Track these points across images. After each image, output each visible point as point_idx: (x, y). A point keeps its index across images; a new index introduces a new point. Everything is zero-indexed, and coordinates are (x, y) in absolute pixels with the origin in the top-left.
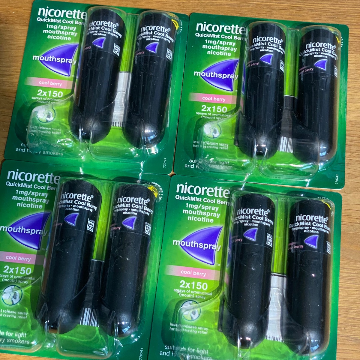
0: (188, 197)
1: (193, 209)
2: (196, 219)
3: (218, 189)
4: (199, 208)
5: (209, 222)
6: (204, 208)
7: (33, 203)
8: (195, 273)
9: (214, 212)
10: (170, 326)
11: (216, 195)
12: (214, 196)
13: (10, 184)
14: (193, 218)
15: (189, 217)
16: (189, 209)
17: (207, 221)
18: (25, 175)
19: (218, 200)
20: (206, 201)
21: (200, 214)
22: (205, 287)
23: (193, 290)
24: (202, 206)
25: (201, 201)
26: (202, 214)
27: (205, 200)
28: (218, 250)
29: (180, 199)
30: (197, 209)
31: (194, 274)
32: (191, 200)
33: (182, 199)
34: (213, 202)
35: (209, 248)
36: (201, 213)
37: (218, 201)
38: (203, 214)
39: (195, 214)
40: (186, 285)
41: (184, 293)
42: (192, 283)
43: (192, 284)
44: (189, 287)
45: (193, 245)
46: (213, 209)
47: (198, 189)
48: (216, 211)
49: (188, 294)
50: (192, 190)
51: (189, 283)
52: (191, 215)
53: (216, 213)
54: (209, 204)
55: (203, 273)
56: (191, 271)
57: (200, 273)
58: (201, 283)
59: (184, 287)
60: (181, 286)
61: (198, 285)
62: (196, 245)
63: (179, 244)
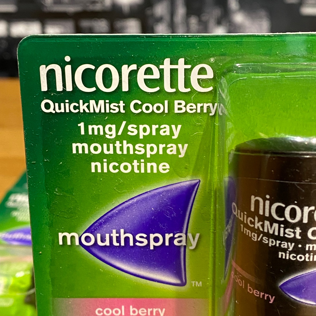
0: (81, 102)
1: (101, 139)
2: (115, 167)
3: (174, 67)
4: (120, 133)
5: (155, 171)
6: (136, 132)
8: (134, 312)
9: (167, 140)
11: (167, 88)
12: (162, 90)
14: (105, 164)
15: (93, 164)
16: (88, 139)
17: (149, 171)
19: (176, 102)
20: (139, 111)
21: (125, 152)
24: (130, 128)
25: (123, 111)
26: (131, 152)
27: (136, 106)
28: (193, 247)
29: (58, 111)
30: (114, 136)
31: (131, 314)
32: (92, 111)
33: (62, 110)
34: (161, 111)
35: (167, 244)
36: (128, 148)
37: (176, 106)
38: (135, 150)
39: (111, 152)
45: (118, 240)
46: (165, 130)
47: (107, 73)
48: (175, 137)
50: (89, 78)
52: (100, 157)
53: (175, 142)
54: (151, 119)
55: (157, 309)
56: (123, 307)
57: (147, 310)
62: (127, 239)
63: (77, 243)
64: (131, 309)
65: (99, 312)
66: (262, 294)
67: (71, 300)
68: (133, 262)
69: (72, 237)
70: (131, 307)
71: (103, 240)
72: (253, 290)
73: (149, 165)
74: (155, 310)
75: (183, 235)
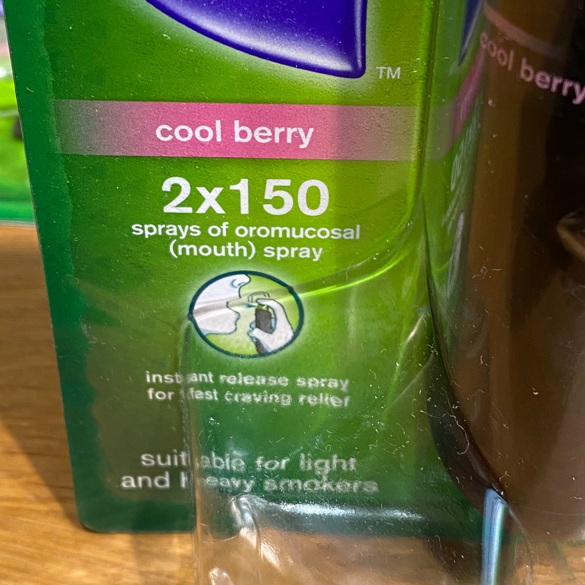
8: (243, 134)
10: (151, 385)
22: (313, 201)
23: (248, 221)
31: (238, 139)
40: (202, 199)
41: (198, 242)
42: (232, 187)
43: (237, 193)
44: (219, 210)
49: (220, 242)
51: (218, 191)
55: (295, 130)
56: (218, 123)
57: (273, 132)
58: (287, 183)
59: (189, 210)
60: (169, 209)
61: (269, 194)
64: (237, 129)
65: (165, 133)
66: (557, 81)
67: (100, 104)
68: (241, 20)
70: (237, 123)
72: (535, 73)
74: (290, 131)
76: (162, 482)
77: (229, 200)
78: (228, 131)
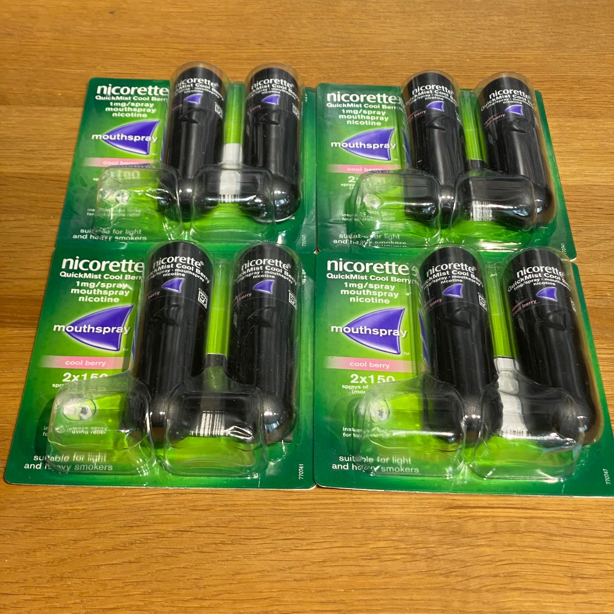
0: (346, 275)
1: (355, 289)
2: (362, 300)
3: (390, 265)
4: (365, 287)
5: (382, 302)
6: (373, 287)
7: (104, 296)
8: (372, 365)
9: (388, 291)
10: (344, 432)
11: (388, 272)
12: (385, 273)
13: (66, 275)
14: (357, 299)
15: (351, 298)
16: (349, 289)
17: (379, 302)
18: (88, 263)
19: (392, 277)
20: (374, 279)
21: (367, 294)
23: (373, 385)
24: (370, 285)
25: (366, 279)
28: (404, 336)
30: (362, 288)
31: (370, 366)
32: (351, 278)
33: (337, 278)
34: (385, 280)
35: (389, 334)
36: (369, 293)
37: (392, 279)
38: (372, 293)
39: (360, 294)
40: (361, 379)
41: (360, 390)
43: (371, 378)
44: (366, 382)
45: (363, 331)
46: (387, 287)
47: (359, 265)
48: (392, 290)
49: (366, 390)
50: (350, 267)
51: (365, 378)
52: (355, 296)
53: (392, 292)
54: (380, 282)
58: (383, 376)
59: (357, 382)
60: (352, 382)
61: (379, 379)
62: (368, 331)
63: (341, 331)
64: (370, 364)
69: (339, 329)
71: (355, 331)
73: (379, 300)
75: (398, 331)
76: (346, 467)
77: (369, 380)
78: (368, 364)
